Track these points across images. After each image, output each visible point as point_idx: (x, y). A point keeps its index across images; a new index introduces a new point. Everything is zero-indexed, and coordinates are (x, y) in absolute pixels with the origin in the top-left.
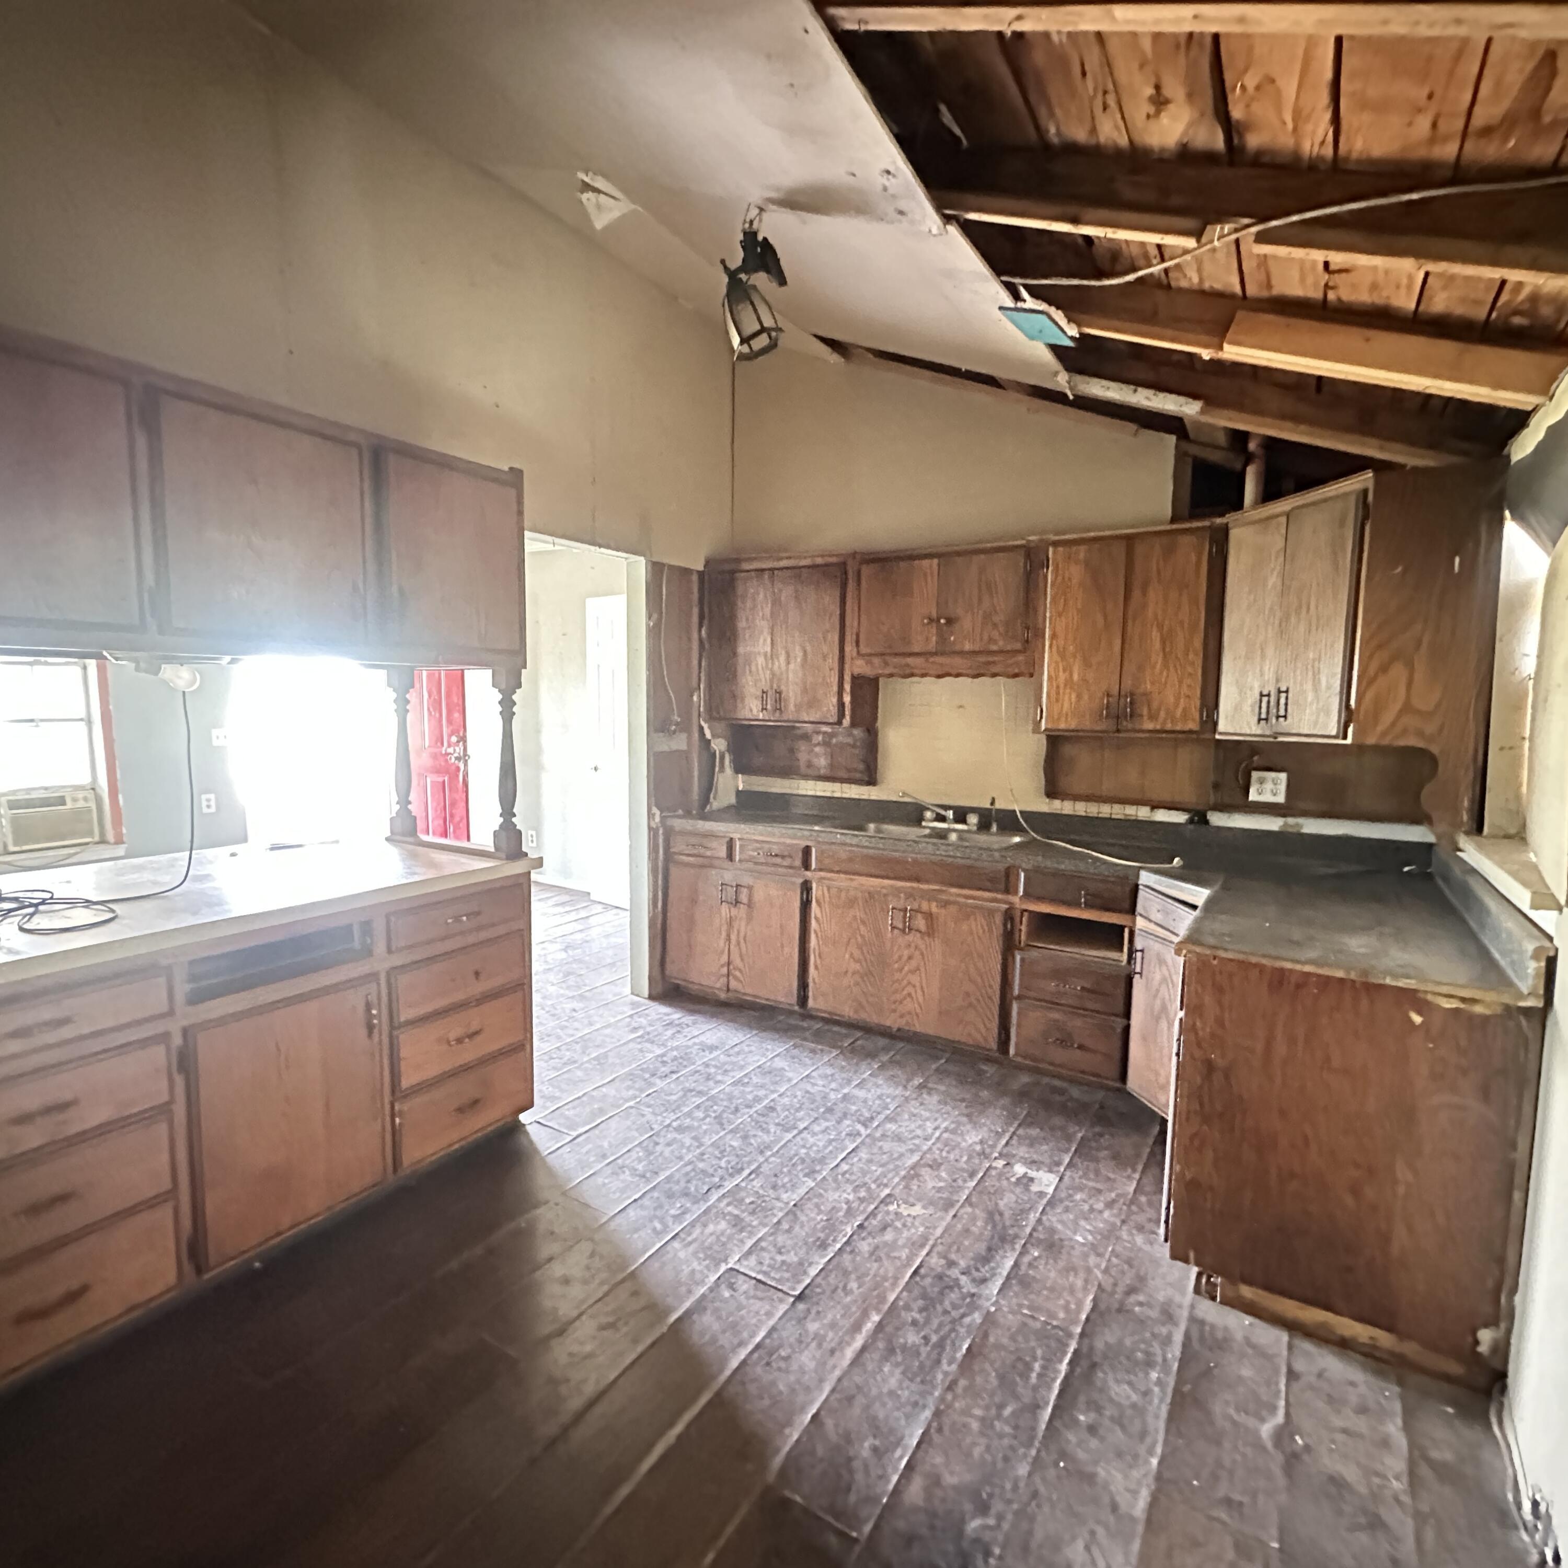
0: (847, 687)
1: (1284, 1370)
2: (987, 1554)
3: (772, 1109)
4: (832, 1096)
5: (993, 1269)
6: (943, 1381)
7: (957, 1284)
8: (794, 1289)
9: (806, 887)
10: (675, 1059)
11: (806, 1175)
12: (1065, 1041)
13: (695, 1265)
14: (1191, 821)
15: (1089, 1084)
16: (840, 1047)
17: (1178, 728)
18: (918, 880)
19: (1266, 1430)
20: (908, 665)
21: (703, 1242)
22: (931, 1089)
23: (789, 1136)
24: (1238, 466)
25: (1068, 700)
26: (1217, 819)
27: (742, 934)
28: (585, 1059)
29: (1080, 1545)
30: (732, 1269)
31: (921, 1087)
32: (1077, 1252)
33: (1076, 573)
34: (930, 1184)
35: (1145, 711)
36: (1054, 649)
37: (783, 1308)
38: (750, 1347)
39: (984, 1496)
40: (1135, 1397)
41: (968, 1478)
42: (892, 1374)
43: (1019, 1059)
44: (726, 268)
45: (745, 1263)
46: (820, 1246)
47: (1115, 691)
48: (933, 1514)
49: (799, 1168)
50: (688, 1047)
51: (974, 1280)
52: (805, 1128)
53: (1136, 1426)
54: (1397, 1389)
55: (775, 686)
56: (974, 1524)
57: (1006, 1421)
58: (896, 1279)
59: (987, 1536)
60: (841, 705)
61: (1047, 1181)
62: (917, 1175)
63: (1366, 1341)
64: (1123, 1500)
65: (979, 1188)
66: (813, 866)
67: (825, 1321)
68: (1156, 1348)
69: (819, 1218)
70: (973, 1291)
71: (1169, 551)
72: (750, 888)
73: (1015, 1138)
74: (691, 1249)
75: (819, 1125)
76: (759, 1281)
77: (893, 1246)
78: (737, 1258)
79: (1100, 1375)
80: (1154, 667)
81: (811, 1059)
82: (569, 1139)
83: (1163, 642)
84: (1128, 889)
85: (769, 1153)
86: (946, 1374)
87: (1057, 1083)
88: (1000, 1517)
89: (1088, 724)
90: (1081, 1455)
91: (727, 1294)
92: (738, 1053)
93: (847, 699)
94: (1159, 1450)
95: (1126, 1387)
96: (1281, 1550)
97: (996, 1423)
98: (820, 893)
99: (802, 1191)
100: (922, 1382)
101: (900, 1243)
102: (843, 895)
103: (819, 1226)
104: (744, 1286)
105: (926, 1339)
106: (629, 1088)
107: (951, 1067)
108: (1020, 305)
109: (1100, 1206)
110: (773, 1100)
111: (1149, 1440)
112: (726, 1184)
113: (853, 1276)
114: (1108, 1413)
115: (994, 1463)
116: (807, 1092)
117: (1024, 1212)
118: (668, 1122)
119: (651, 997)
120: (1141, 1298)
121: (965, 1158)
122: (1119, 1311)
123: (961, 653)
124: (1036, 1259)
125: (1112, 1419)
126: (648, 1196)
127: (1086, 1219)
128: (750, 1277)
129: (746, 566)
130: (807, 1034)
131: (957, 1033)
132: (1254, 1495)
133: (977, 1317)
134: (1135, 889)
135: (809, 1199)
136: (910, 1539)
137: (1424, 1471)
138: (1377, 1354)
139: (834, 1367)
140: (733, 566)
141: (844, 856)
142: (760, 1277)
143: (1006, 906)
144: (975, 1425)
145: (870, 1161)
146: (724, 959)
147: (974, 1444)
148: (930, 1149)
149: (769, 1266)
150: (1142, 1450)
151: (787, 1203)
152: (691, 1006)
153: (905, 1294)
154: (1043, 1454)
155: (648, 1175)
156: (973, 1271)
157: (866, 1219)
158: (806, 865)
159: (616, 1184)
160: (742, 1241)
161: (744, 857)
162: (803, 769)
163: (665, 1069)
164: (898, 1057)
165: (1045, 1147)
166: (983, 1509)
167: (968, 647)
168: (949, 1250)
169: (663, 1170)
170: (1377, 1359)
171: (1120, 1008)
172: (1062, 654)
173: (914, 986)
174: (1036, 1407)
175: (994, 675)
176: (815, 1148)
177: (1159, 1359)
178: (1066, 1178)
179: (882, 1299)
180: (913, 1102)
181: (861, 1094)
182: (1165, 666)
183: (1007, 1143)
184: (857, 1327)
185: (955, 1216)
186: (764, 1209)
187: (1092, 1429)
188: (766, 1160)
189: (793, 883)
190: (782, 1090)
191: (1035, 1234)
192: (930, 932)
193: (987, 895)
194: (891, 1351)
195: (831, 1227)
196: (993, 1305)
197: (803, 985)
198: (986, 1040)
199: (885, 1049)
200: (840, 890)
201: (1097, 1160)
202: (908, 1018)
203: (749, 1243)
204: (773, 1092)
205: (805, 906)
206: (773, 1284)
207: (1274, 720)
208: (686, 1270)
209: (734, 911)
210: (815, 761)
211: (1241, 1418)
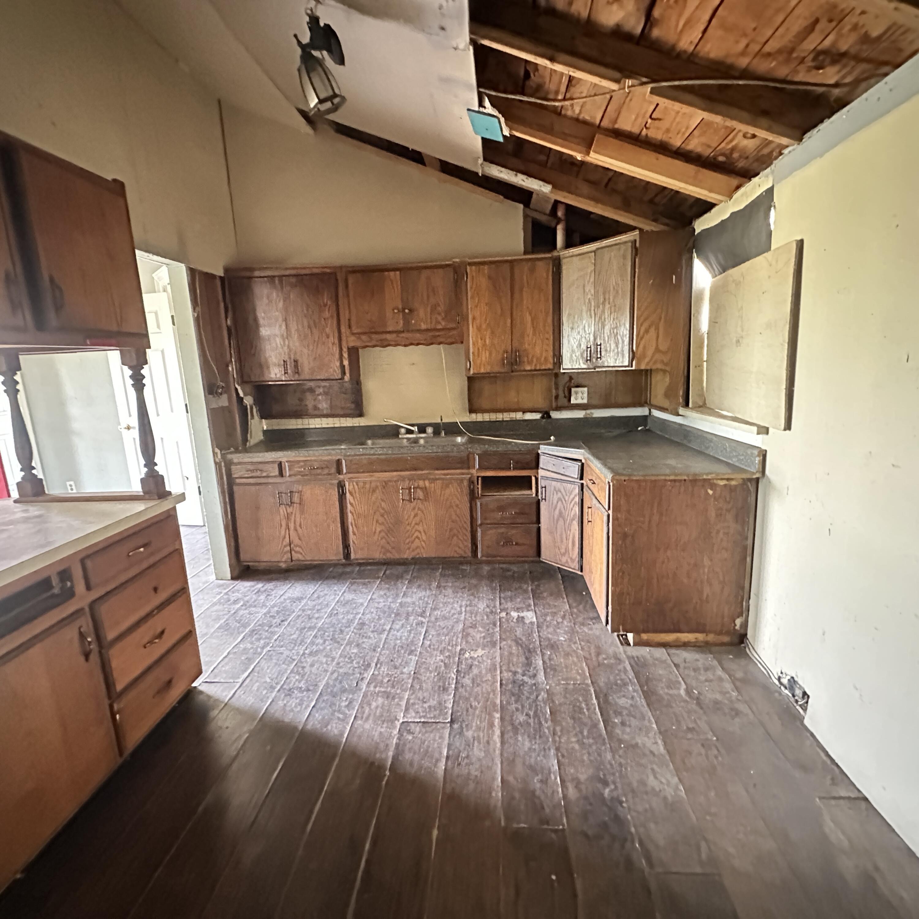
0: (346, 355)
1: (673, 665)
2: (621, 803)
3: (363, 624)
4: (393, 606)
5: (535, 668)
6: (549, 731)
7: (524, 683)
8: (446, 719)
9: (341, 486)
10: (278, 612)
11: (409, 655)
12: (508, 542)
13: (379, 729)
14: (543, 417)
15: (519, 562)
16: (378, 578)
17: (543, 367)
18: (415, 470)
19: (682, 692)
20: (386, 340)
21: (375, 714)
22: (445, 586)
23: (384, 636)
24: (553, 225)
25: (485, 356)
26: (555, 415)
27: (298, 524)
28: (212, 630)
29: (651, 778)
30: (403, 722)
31: (439, 587)
32: (565, 646)
33: (484, 282)
34: (478, 636)
35: (526, 359)
36: (475, 327)
37: (447, 732)
38: (444, 760)
39: (602, 776)
40: (630, 702)
41: (591, 771)
42: (524, 740)
43: (484, 558)
44: (299, 43)
45: (409, 716)
46: (444, 689)
47: (510, 350)
48: (586, 798)
49: (403, 652)
50: (282, 603)
51: (530, 677)
52: (390, 629)
53: (638, 715)
54: (712, 656)
55: (292, 357)
56: (607, 792)
57: (588, 738)
58: (494, 691)
59: (615, 794)
60: (343, 367)
61: (530, 616)
62: (468, 634)
63: (694, 640)
64: (654, 748)
65: (503, 630)
66: (345, 471)
67: (474, 728)
68: (623, 676)
69: (432, 675)
70: (533, 682)
71: (532, 270)
72: (300, 492)
73: (502, 599)
74: (370, 721)
75: (397, 624)
76: (424, 722)
77: (480, 675)
78: (402, 715)
79: (611, 698)
80: (528, 336)
81: (366, 588)
82: (238, 685)
83: (532, 320)
84: (534, 455)
85: (379, 649)
86: (548, 728)
87: (504, 566)
88: (614, 783)
89: (497, 369)
90: (626, 737)
91: (410, 737)
92: (318, 597)
93: (346, 363)
94: (653, 721)
95: (623, 699)
96: (717, 739)
97: (584, 740)
98: (351, 487)
99: (413, 664)
100: (540, 737)
101: (484, 672)
102: (367, 486)
103: (436, 680)
104: (417, 729)
105: (527, 715)
106: (259, 640)
107: (447, 572)
108: (482, 109)
109: (560, 620)
110: (360, 619)
111: (647, 718)
112: (365, 675)
113: (472, 699)
114: (624, 713)
115: (596, 759)
116: (377, 608)
117: (530, 635)
118: (302, 652)
119: (233, 578)
120: (604, 656)
121: (485, 617)
122: (599, 665)
123: (419, 331)
124: (550, 655)
125: (627, 715)
126: (321, 700)
127: (559, 628)
128: (417, 722)
129: (257, 273)
130: (354, 575)
131: (449, 552)
132: (695, 721)
133: (543, 695)
134: (538, 455)
135: (420, 667)
136: (585, 815)
137: (738, 684)
138: (698, 644)
139: (494, 751)
140: (248, 274)
141: (365, 462)
142: (422, 720)
143: (469, 476)
144: (577, 747)
145: (439, 635)
146: (287, 540)
147: (582, 755)
148: (465, 618)
149: (423, 712)
150: (646, 723)
151: (410, 674)
152: (266, 577)
153: (503, 697)
154: (612, 745)
155: (311, 688)
156: (527, 672)
157: (458, 666)
158: (339, 471)
159: (293, 703)
160: (398, 705)
161: (292, 473)
162: (311, 411)
163: (277, 620)
164: (415, 574)
165: (519, 600)
166: (605, 783)
167: (423, 326)
168: (509, 667)
169: (320, 681)
170: (699, 647)
171: (534, 519)
172: (479, 329)
173: (420, 532)
174: (595, 725)
175: (440, 343)
176: (404, 638)
177: (628, 680)
178: (537, 611)
179: (494, 705)
180: (440, 596)
181: (409, 600)
182: (534, 334)
183: (500, 604)
184: (491, 725)
185: (500, 648)
186: (398, 682)
187: (623, 724)
188: (380, 654)
189: (332, 484)
190: (362, 611)
191: (542, 643)
192: (427, 497)
193: (458, 471)
194: (516, 730)
195: (441, 677)
196: (546, 685)
197: (346, 546)
198: (465, 552)
199: (406, 572)
200: (365, 483)
201: (543, 598)
202: (418, 551)
203: (403, 703)
204: (357, 613)
205: (342, 497)
206: (433, 721)
207: (594, 360)
208: (377, 734)
209: (290, 510)
210: (320, 406)
211: (671, 692)
